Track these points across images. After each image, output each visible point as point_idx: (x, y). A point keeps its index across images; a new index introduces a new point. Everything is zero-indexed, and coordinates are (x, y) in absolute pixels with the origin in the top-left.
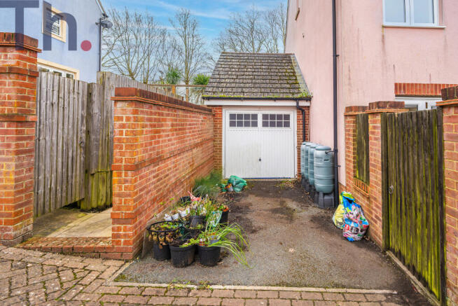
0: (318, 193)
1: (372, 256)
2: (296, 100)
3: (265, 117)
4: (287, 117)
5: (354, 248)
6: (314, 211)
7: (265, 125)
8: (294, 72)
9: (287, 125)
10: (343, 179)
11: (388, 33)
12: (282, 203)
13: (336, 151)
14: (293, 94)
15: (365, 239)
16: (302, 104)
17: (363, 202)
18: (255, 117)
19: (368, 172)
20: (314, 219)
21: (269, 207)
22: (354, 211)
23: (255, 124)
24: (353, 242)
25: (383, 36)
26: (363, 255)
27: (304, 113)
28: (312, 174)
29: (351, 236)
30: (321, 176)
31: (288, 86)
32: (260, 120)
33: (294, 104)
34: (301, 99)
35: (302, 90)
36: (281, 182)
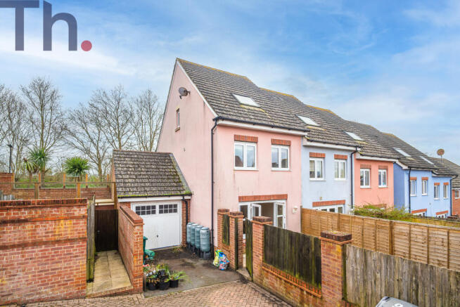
0: (203, 252)
1: (231, 273)
2: (183, 195)
3: (161, 207)
4: (176, 206)
5: (225, 272)
6: (202, 262)
7: (161, 212)
8: (176, 172)
9: (175, 211)
10: (216, 244)
11: (236, 173)
12: (183, 261)
13: (213, 230)
14: (180, 191)
15: (228, 268)
16: (186, 198)
17: (227, 253)
18: (154, 207)
19: (229, 240)
20: (204, 265)
21: (178, 264)
22: (223, 257)
23: (154, 212)
24: (224, 270)
25: (234, 175)
26: (229, 274)
27: (186, 203)
28: (199, 243)
29: (223, 268)
30: (204, 243)
31: (175, 184)
32: (157, 209)
33: (181, 198)
34: (186, 195)
35: (185, 188)
36: (174, 249)
